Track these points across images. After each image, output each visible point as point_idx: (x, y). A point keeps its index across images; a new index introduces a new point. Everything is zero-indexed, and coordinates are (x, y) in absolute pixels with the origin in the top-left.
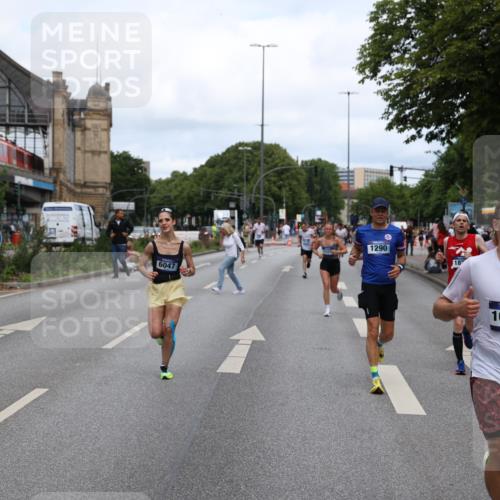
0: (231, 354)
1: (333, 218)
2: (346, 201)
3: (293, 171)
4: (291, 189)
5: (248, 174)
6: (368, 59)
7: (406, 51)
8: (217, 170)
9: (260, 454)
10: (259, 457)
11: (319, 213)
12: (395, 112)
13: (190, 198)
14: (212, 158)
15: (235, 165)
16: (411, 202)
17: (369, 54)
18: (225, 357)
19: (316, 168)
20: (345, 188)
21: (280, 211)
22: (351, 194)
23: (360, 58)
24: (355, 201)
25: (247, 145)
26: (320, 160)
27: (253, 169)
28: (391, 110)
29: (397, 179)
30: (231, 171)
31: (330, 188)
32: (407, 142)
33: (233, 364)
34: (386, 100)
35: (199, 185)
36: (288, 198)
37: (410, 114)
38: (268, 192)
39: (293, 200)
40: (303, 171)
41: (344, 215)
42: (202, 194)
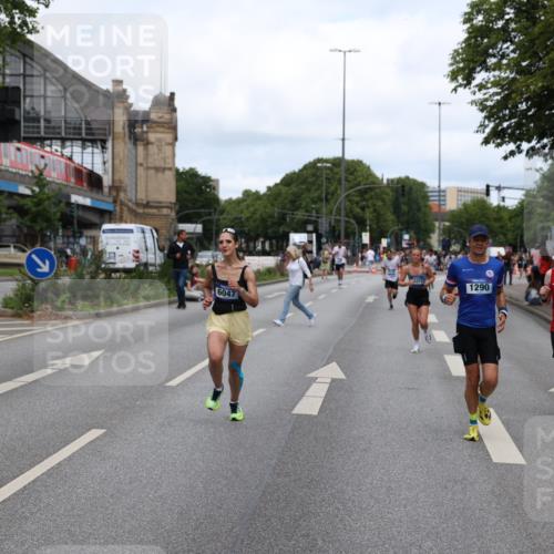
0: (308, 393)
1: (422, 243)
2: (437, 224)
3: (377, 191)
4: (375, 210)
5: (327, 194)
6: (461, 65)
7: (503, 56)
8: (294, 189)
9: (339, 506)
10: (338, 509)
11: (406, 237)
12: (492, 125)
13: (263, 220)
14: (287, 175)
15: (313, 183)
16: (509, 225)
17: (463, 60)
18: (302, 395)
19: (403, 187)
20: (435, 209)
21: (364, 234)
22: (442, 216)
23: (452, 65)
24: (447, 224)
25: (327, 161)
26: (407, 178)
27: (333, 188)
28: (487, 122)
29: (494, 200)
30: (308, 190)
31: (419, 209)
32: (506, 158)
33: (310, 405)
34: (482, 111)
35: (273, 205)
36: (371, 220)
37: (509, 127)
38: (350, 213)
39: (378, 223)
40: (388, 190)
41: (435, 240)
42: (276, 215)
